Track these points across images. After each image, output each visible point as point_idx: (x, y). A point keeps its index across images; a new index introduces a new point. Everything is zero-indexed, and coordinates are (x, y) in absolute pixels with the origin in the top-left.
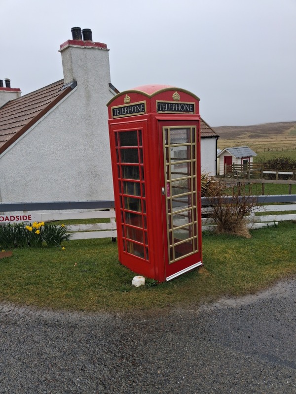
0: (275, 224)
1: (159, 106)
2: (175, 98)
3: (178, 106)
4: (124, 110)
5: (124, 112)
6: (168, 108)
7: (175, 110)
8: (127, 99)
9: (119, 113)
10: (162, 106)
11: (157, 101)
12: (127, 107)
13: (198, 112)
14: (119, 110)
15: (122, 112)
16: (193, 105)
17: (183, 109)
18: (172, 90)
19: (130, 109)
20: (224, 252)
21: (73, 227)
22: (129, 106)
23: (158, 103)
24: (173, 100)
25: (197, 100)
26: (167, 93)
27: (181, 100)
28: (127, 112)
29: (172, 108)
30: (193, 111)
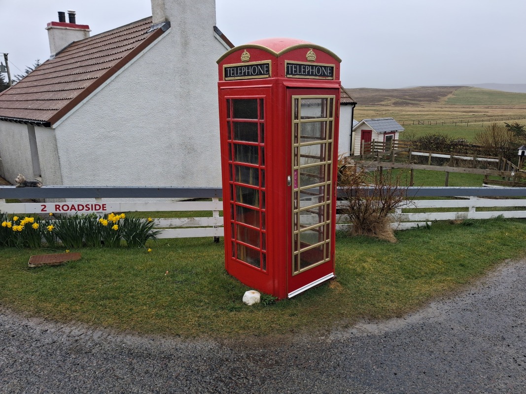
0: (428, 225)
1: (288, 67)
2: (309, 59)
3: (312, 69)
4: (241, 70)
5: (241, 73)
6: (300, 71)
7: (308, 74)
8: (246, 56)
9: (233, 74)
10: (292, 67)
11: (286, 61)
12: (245, 66)
13: (338, 77)
14: (233, 70)
15: (237, 73)
16: (333, 67)
17: (319, 73)
18: (306, 48)
19: (248, 69)
20: (361, 260)
21: (163, 222)
22: (248, 66)
23: (288, 64)
24: (306, 60)
25: (338, 61)
26: (300, 50)
27: (317, 61)
28: (245, 73)
29: (304, 72)
30: (332, 76)
